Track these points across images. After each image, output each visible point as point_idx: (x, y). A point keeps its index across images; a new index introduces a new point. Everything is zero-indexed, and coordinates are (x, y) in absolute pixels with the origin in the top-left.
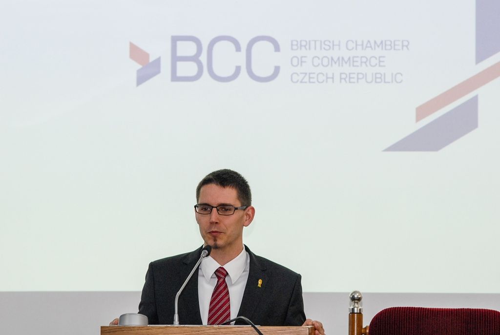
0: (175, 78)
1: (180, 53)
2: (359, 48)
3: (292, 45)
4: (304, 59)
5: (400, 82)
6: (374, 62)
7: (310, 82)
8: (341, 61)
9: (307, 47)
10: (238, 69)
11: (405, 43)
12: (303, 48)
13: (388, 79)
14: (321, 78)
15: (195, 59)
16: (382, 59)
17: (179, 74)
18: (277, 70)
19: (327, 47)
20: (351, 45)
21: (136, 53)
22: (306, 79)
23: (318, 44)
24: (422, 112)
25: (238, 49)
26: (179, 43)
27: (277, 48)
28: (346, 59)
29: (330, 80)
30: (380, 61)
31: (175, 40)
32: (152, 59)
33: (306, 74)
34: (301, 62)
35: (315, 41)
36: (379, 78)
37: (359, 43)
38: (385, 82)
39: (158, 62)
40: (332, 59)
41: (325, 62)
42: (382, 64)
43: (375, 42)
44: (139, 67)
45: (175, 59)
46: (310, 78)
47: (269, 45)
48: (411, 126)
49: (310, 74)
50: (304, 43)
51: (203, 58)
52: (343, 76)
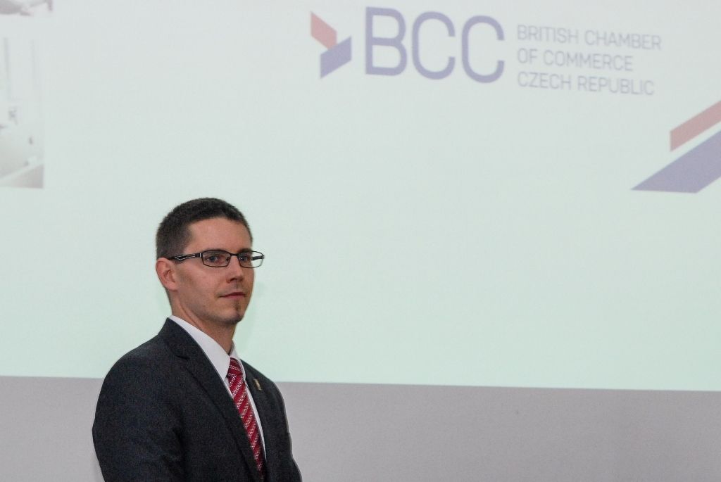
0: (371, 69)
1: (378, 32)
2: (601, 42)
3: (519, 32)
4: (534, 53)
5: (651, 94)
6: (619, 63)
7: (542, 87)
8: (578, 59)
9: (538, 35)
10: (452, 61)
11: (656, 40)
12: (532, 37)
13: (637, 89)
14: (556, 82)
15: (396, 42)
16: (629, 60)
17: (377, 63)
18: (501, 65)
19: (562, 39)
20: (592, 38)
21: (320, 29)
22: (537, 82)
23: (551, 31)
24: (679, 136)
25: (452, 32)
26: (377, 19)
27: (501, 36)
28: (585, 57)
29: (566, 85)
30: (626, 63)
31: (371, 12)
32: (340, 39)
33: (536, 74)
34: (531, 55)
35: (547, 28)
36: (625, 87)
37: (601, 35)
38: (633, 93)
39: (347, 44)
40: (569, 56)
41: (560, 59)
42: (629, 67)
43: (621, 36)
44: (323, 49)
45: (371, 41)
46: (542, 80)
47: (491, 31)
48: (666, 157)
49: (542, 74)
50: (533, 31)
51: (407, 42)
52: (582, 81)
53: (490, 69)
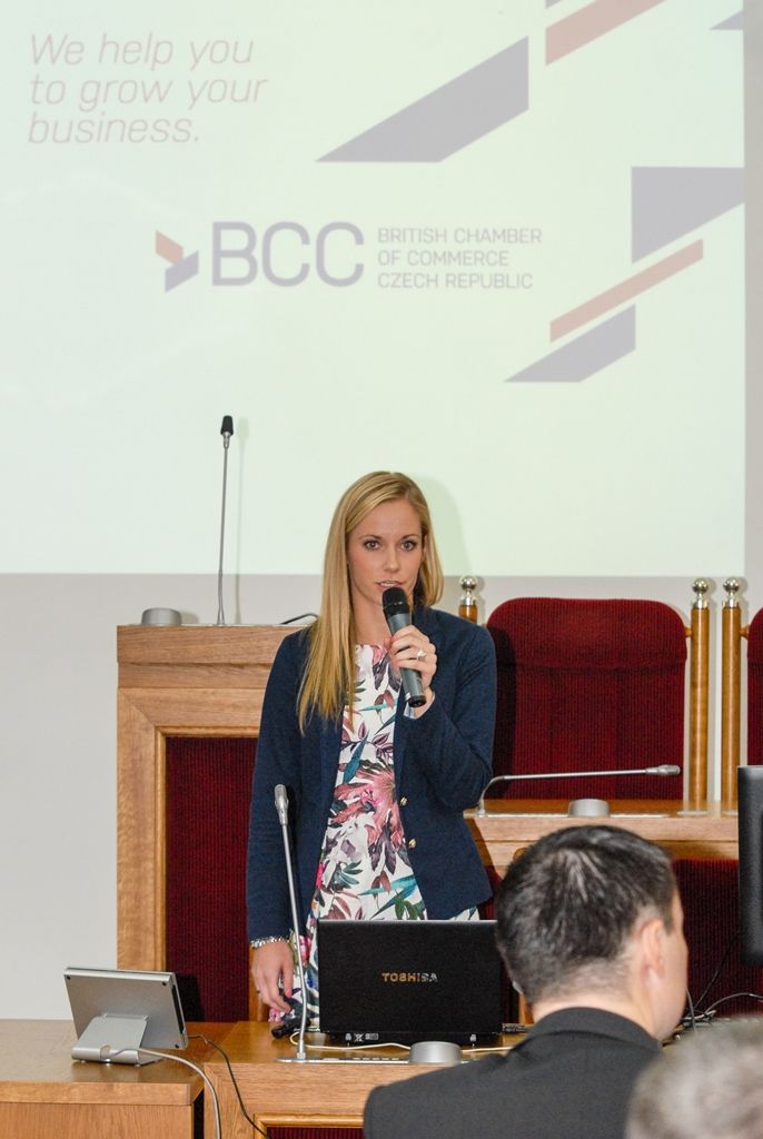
0: (218, 280)
1: (225, 246)
2: (473, 239)
3: (380, 235)
4: (396, 255)
5: (528, 287)
6: (493, 258)
7: (405, 286)
8: (447, 257)
9: (402, 238)
10: (305, 268)
11: (536, 234)
12: (396, 240)
13: (513, 282)
14: (420, 281)
15: (246, 254)
16: (504, 255)
17: (225, 274)
18: (359, 269)
19: (428, 239)
20: (461, 236)
21: (166, 247)
22: (400, 282)
23: (416, 233)
24: (559, 328)
25: (305, 239)
26: (225, 234)
27: (359, 239)
28: (454, 254)
29: (432, 284)
30: (501, 258)
31: (218, 228)
32: (186, 254)
33: (399, 275)
34: (393, 258)
35: (412, 230)
36: (499, 282)
37: (473, 232)
38: (508, 286)
39: (195, 258)
40: (435, 254)
41: (426, 258)
42: (504, 261)
43: (495, 232)
44: (168, 265)
45: (219, 254)
46: (404, 281)
47: (347, 236)
48: (545, 347)
49: (405, 274)
50: (396, 233)
51: (258, 253)
52: (451, 278)
53: (348, 272)
